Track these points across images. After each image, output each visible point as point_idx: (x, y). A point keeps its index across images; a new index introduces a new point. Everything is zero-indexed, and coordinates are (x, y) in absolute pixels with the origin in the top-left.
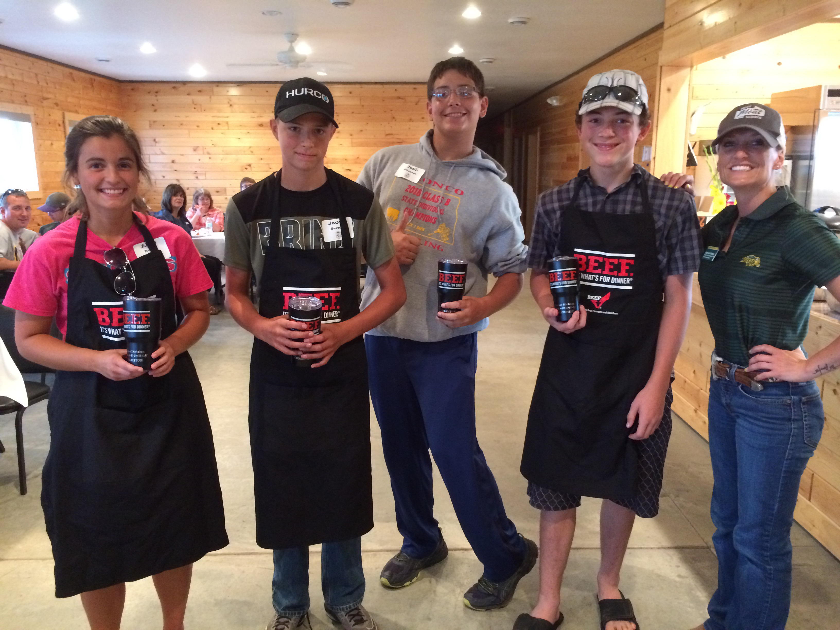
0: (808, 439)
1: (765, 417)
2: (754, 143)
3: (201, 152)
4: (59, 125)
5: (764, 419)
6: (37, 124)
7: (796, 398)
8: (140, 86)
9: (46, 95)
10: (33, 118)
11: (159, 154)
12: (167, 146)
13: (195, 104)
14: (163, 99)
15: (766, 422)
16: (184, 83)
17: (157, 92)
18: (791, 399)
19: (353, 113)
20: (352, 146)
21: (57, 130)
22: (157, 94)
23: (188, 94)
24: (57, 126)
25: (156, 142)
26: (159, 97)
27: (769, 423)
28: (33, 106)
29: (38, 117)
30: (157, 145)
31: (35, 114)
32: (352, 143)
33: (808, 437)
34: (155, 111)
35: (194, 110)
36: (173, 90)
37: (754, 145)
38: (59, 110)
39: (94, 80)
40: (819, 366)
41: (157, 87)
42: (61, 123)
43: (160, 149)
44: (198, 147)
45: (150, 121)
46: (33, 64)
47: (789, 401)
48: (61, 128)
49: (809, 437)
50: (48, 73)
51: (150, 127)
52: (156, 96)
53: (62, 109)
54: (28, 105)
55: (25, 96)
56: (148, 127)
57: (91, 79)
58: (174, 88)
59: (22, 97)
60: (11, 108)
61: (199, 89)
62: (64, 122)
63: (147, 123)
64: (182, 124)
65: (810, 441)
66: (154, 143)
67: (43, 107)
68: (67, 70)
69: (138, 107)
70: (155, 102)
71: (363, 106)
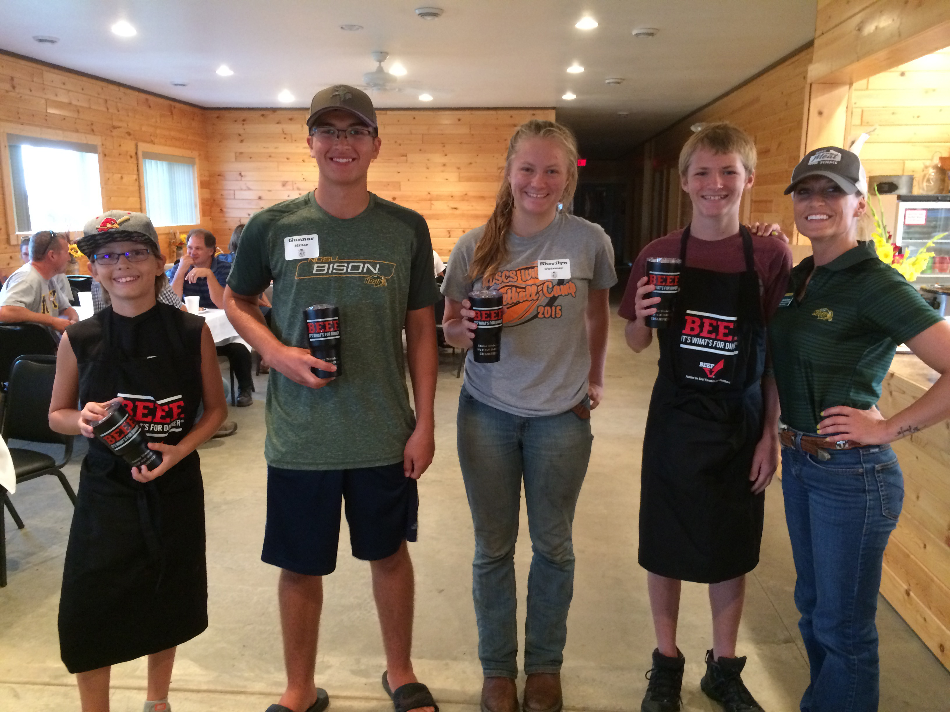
0: (887, 511)
1: (836, 489)
2: (831, 190)
3: (289, 187)
4: (131, 157)
5: (836, 491)
6: (104, 156)
7: (869, 466)
8: (227, 114)
9: (116, 123)
10: (100, 149)
11: (245, 190)
12: (254, 181)
13: (285, 134)
14: (250, 128)
15: (839, 495)
16: (274, 110)
17: (244, 120)
18: (863, 468)
19: (461, 143)
20: (459, 181)
21: (128, 162)
22: (244, 123)
23: (278, 123)
24: (129, 157)
25: (242, 176)
26: (246, 126)
27: (842, 495)
28: (101, 136)
29: (106, 148)
30: (243, 179)
31: (103, 145)
32: (459, 177)
33: (886, 509)
34: (242, 141)
35: (283, 140)
36: (262, 118)
37: (830, 192)
38: (131, 139)
39: (175, 107)
40: (901, 428)
41: (245, 114)
42: (133, 154)
43: (246, 184)
44: (287, 182)
45: (236, 153)
46: (102, 89)
47: (861, 470)
48: (134, 160)
49: (888, 509)
50: (120, 99)
51: (236, 159)
52: (243, 124)
53: (135, 139)
54: (94, 135)
55: (92, 124)
56: (234, 160)
57: (171, 105)
58: (263, 115)
59: (88, 125)
60: (74, 137)
61: (290, 117)
62: (136, 153)
63: (233, 155)
64: (270, 156)
65: (889, 513)
66: (239, 178)
67: (113, 137)
68: (144, 96)
69: (224, 137)
70: (241, 132)
71: (473, 135)
